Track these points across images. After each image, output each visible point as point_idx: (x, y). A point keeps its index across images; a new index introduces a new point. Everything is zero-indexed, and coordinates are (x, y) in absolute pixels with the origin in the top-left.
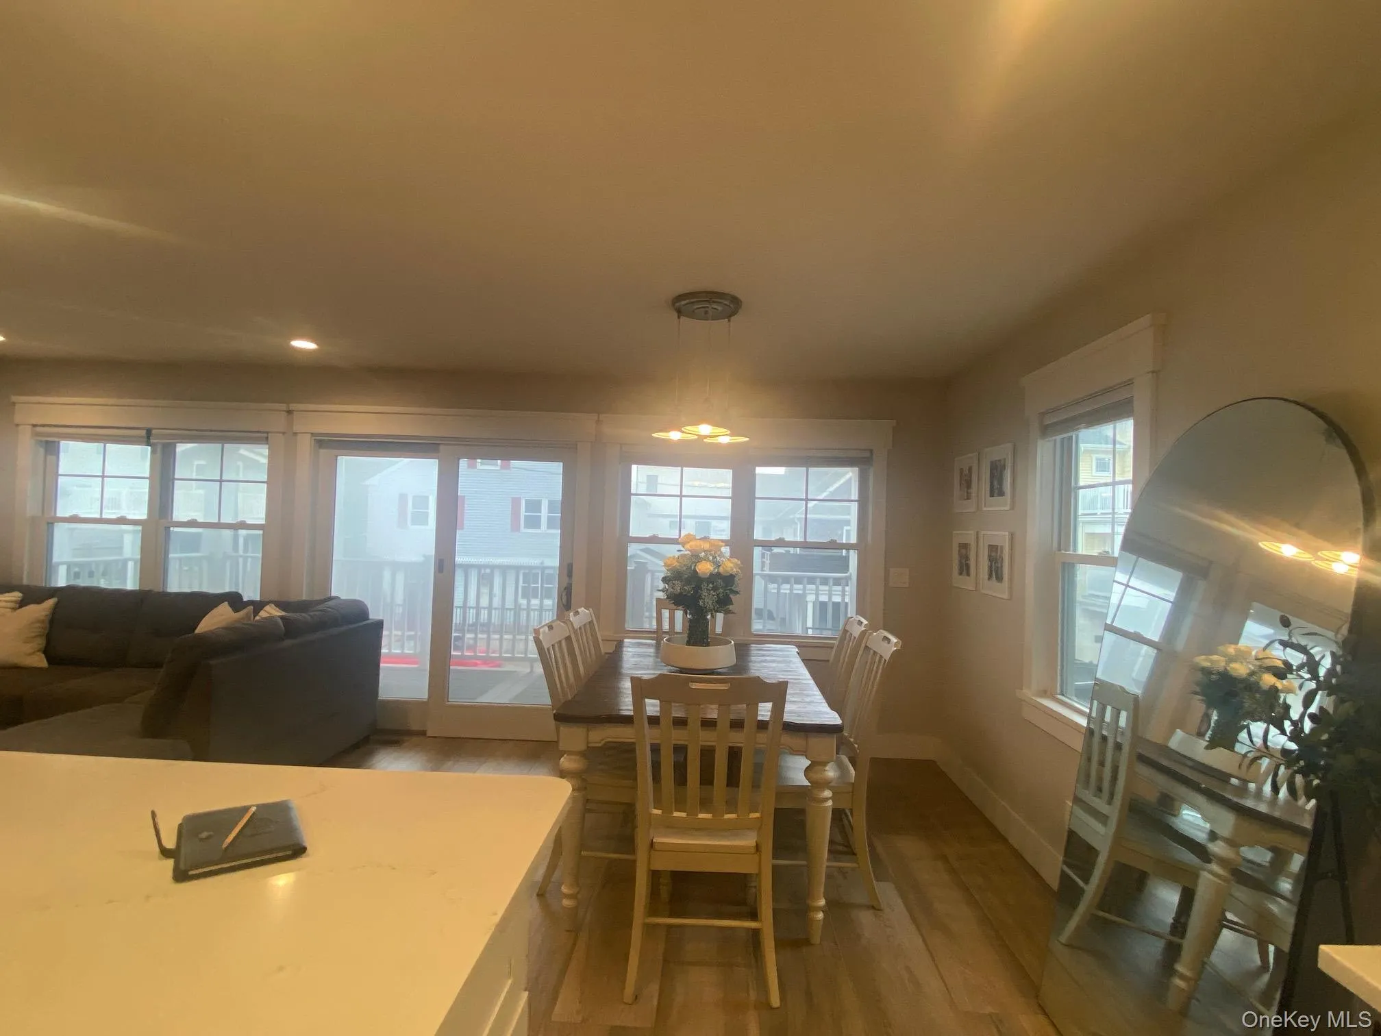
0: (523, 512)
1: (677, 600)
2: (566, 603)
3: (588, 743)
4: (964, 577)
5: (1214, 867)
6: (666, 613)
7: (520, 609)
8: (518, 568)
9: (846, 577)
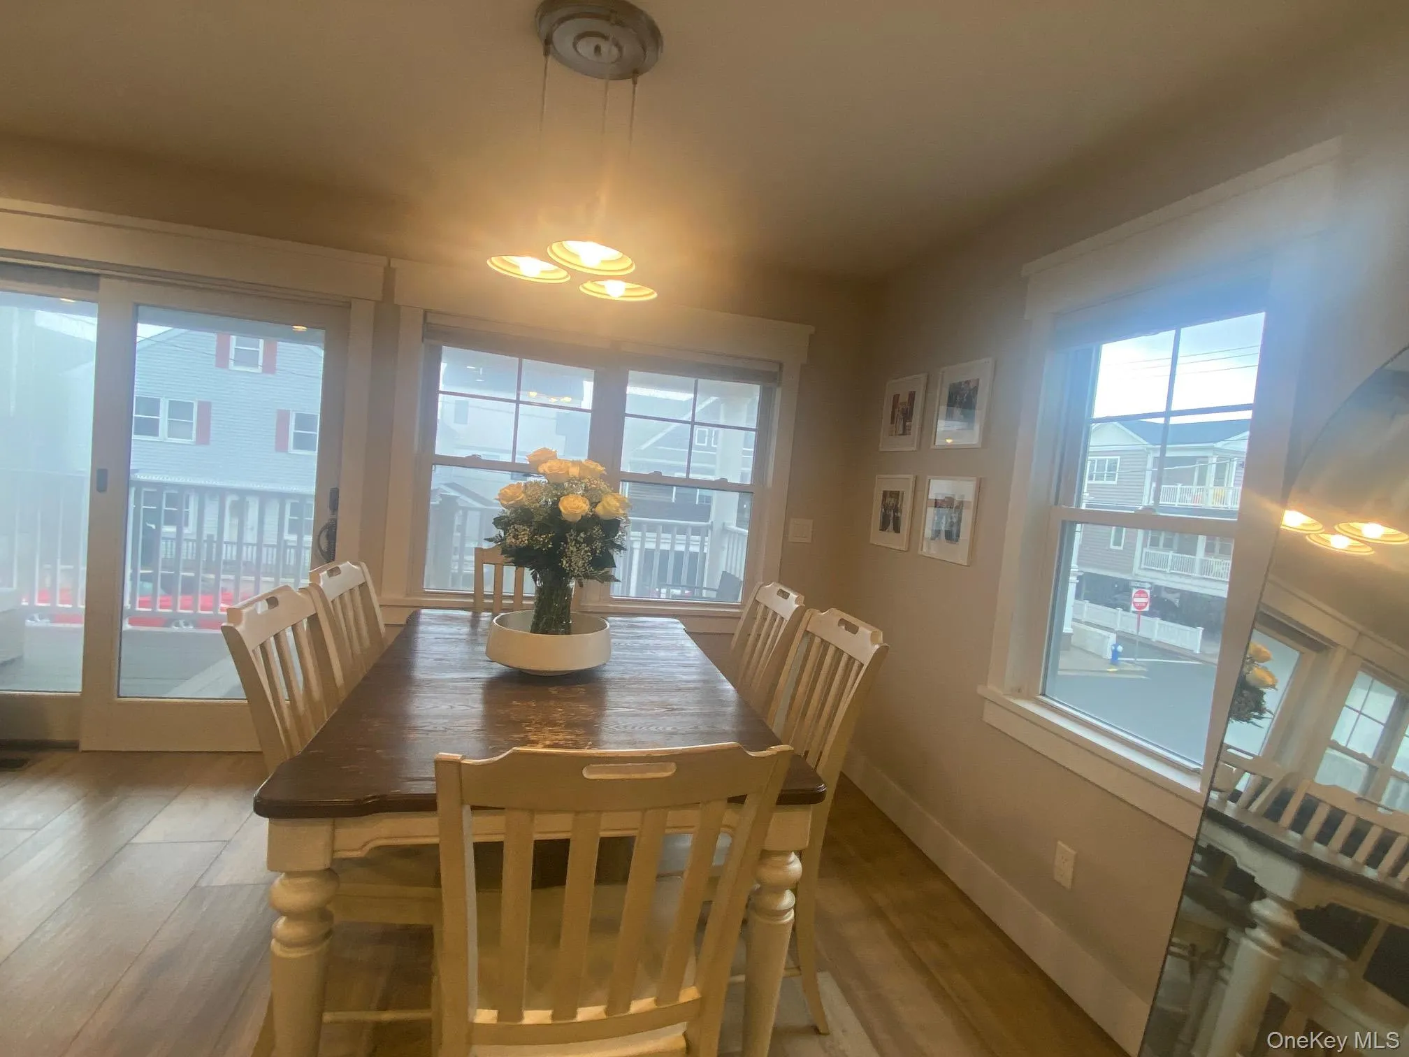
0: (292, 430)
1: (520, 557)
2: (326, 553)
3: (333, 852)
4: (890, 535)
5: (1260, 933)
6: (488, 570)
7: (286, 547)
8: (282, 497)
9: (708, 526)
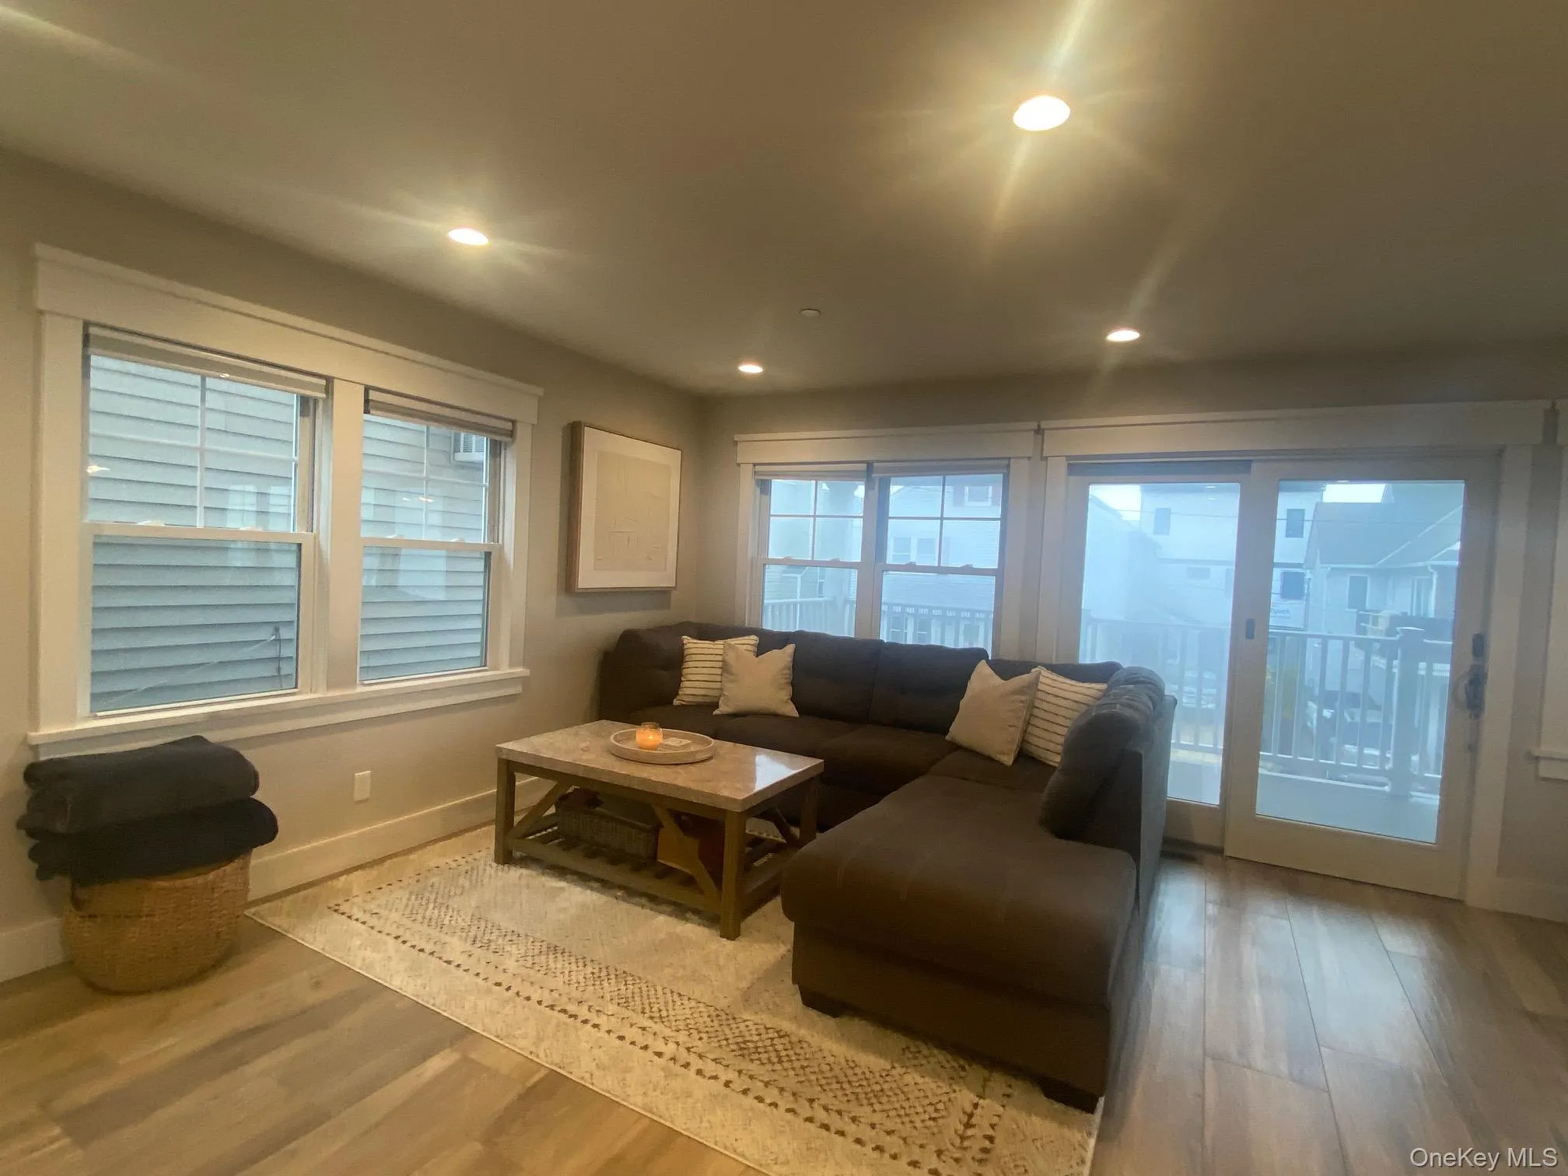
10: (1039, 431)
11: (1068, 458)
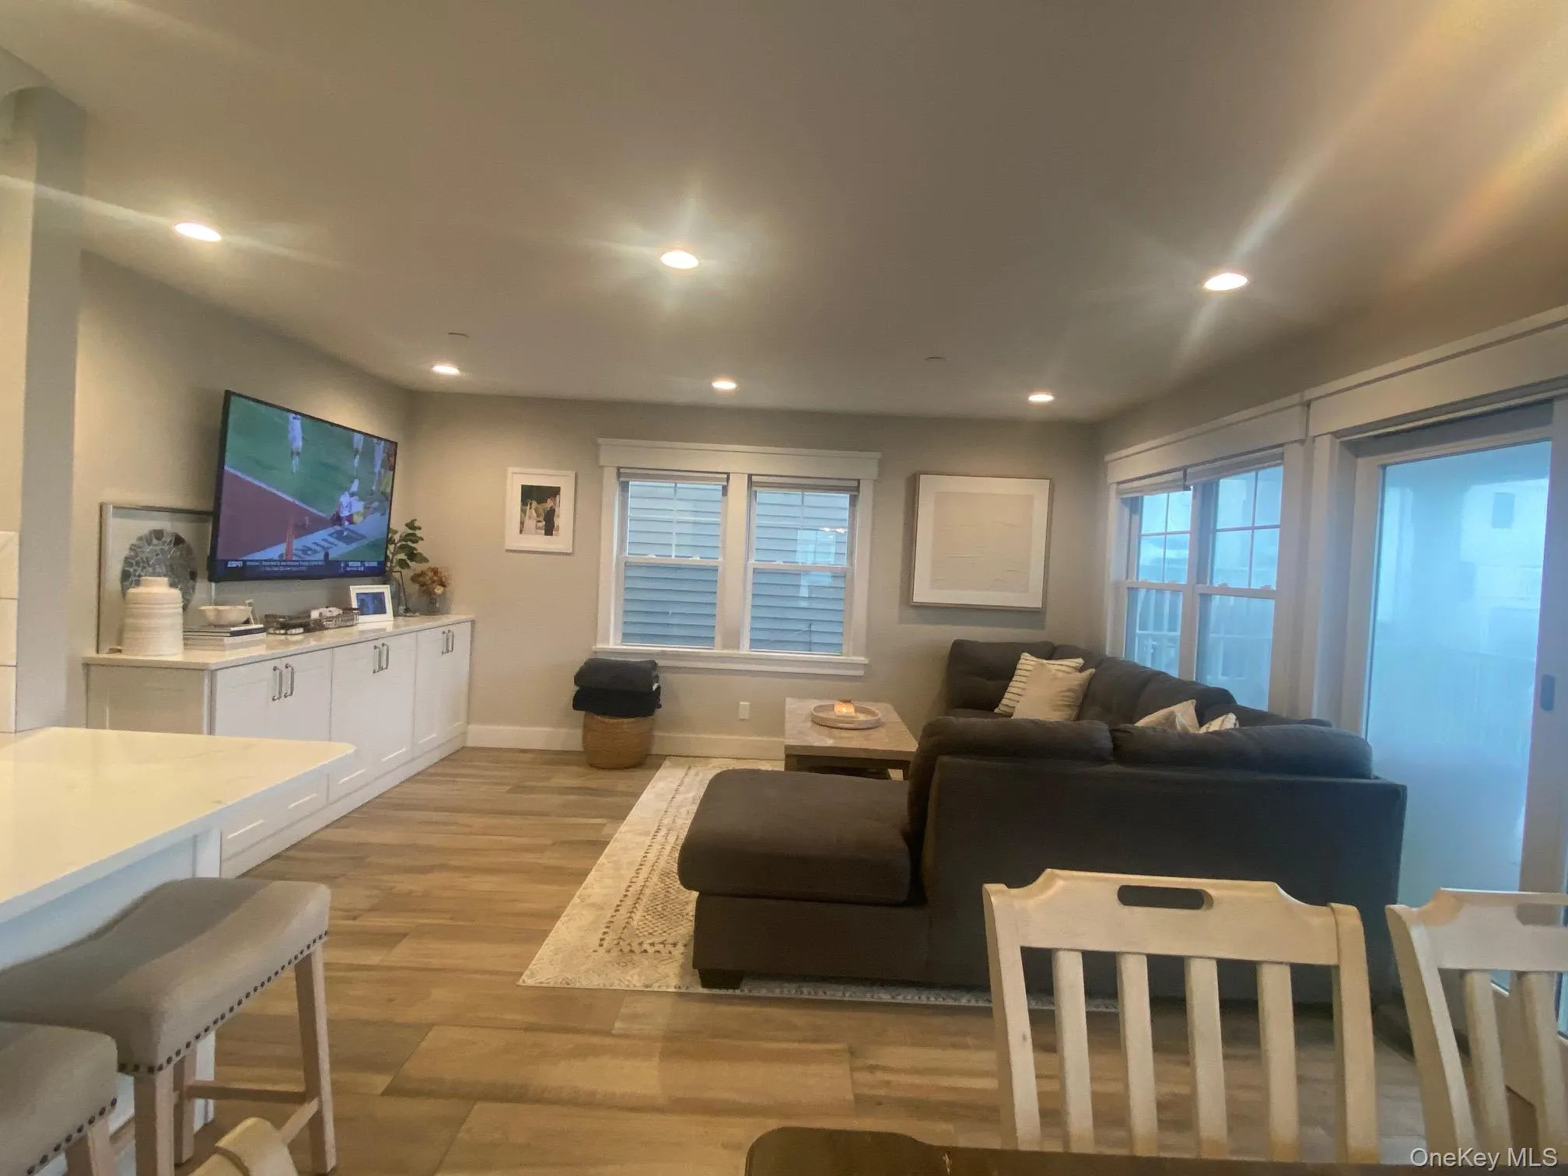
10: (1308, 405)
11: (1336, 434)
